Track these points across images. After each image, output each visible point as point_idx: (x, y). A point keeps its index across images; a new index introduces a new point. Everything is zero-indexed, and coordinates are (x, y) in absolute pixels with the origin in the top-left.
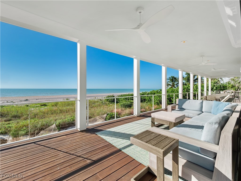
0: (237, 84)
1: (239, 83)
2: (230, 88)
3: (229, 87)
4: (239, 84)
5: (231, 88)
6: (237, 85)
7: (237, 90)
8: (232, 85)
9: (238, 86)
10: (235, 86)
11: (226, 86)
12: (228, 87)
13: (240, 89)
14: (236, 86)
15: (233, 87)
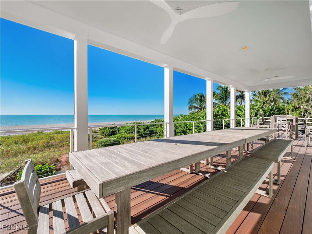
0: (303, 103)
1: (308, 101)
2: (290, 111)
3: (289, 109)
4: (306, 104)
5: (293, 111)
6: (304, 106)
7: (304, 116)
8: (294, 107)
9: (306, 107)
10: (300, 108)
11: (284, 107)
12: (286, 110)
13: (309, 113)
14: (302, 108)
15: (295, 110)
